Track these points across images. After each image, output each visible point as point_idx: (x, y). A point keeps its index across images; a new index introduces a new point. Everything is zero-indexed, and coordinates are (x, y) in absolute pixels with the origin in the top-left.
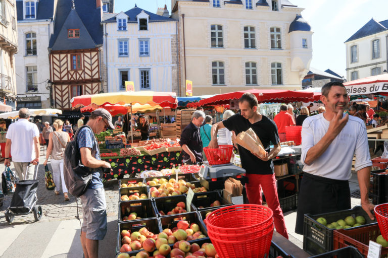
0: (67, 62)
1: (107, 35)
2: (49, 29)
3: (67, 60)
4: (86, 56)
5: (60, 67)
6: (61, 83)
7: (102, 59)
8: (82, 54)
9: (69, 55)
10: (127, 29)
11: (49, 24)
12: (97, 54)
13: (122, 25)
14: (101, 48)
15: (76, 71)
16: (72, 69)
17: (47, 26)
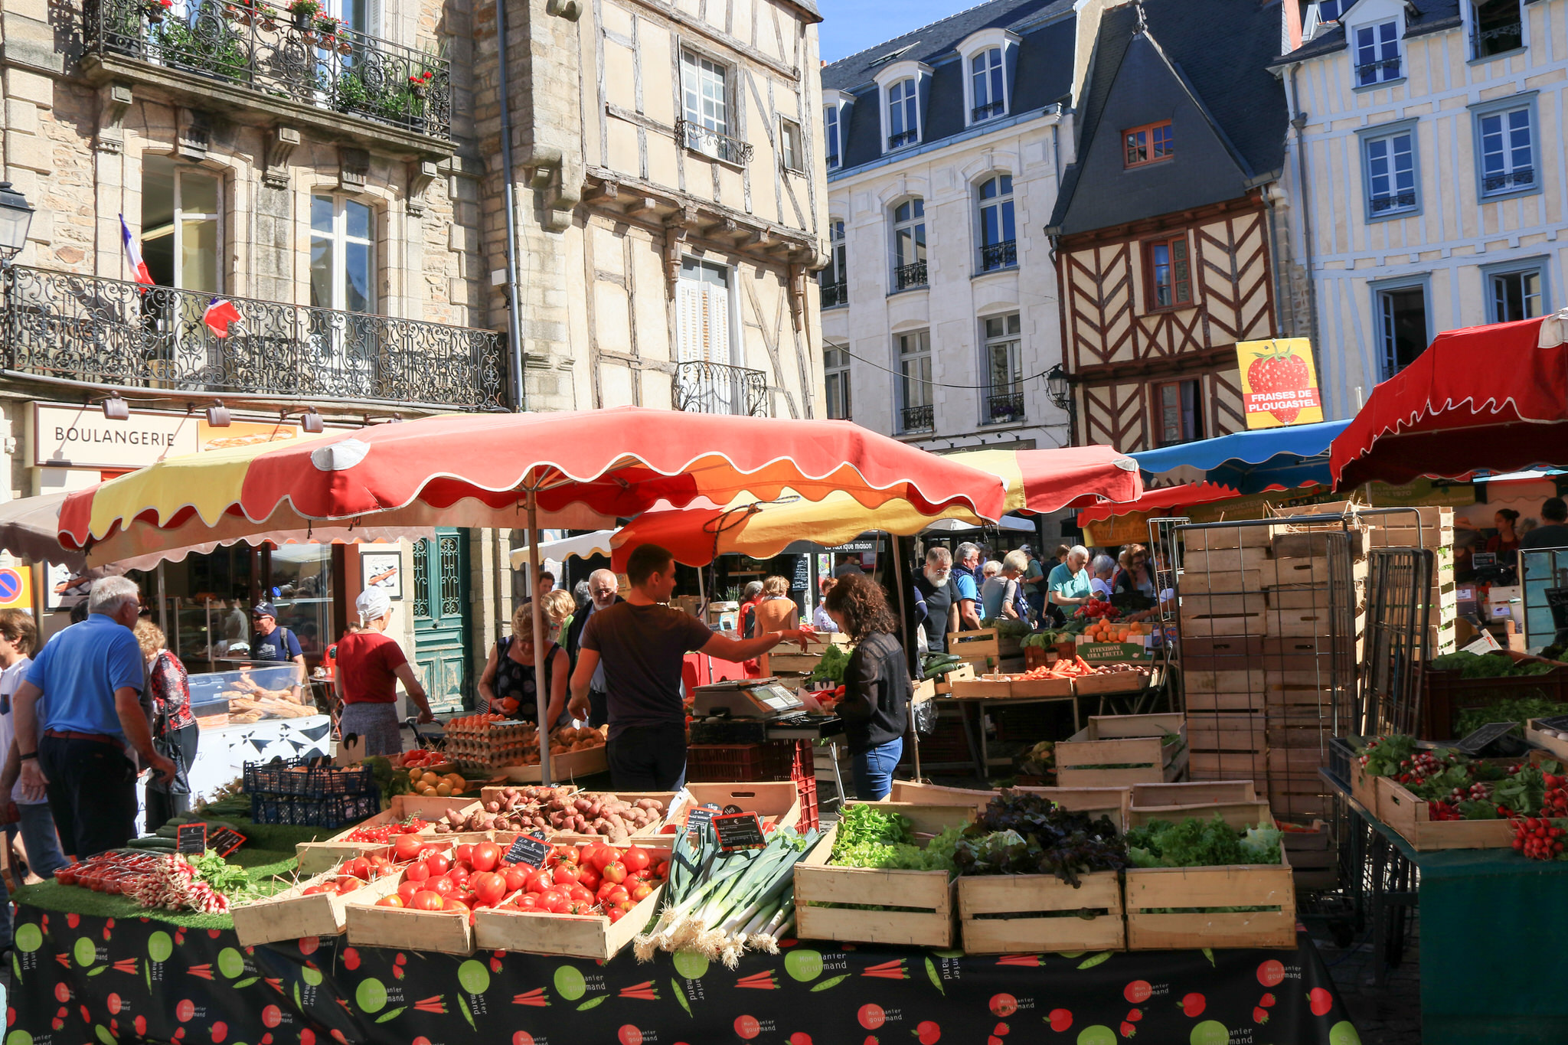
0: (1128, 278)
1: (1302, 119)
2: (1057, 144)
3: (1129, 268)
4: (1211, 240)
5: (1100, 305)
6: (1110, 374)
7: (1283, 245)
8: (1191, 232)
9: (1135, 247)
10: (1404, 71)
11: (1056, 127)
12: (1260, 221)
13: (1378, 56)
14: (1275, 192)
15: (1169, 317)
16: (1150, 307)
17: (1049, 135)
